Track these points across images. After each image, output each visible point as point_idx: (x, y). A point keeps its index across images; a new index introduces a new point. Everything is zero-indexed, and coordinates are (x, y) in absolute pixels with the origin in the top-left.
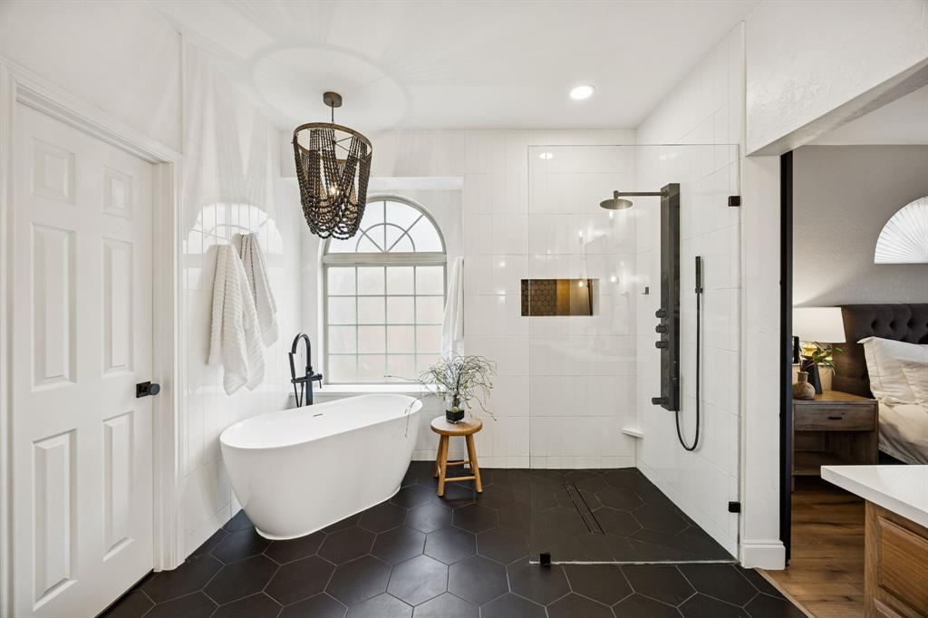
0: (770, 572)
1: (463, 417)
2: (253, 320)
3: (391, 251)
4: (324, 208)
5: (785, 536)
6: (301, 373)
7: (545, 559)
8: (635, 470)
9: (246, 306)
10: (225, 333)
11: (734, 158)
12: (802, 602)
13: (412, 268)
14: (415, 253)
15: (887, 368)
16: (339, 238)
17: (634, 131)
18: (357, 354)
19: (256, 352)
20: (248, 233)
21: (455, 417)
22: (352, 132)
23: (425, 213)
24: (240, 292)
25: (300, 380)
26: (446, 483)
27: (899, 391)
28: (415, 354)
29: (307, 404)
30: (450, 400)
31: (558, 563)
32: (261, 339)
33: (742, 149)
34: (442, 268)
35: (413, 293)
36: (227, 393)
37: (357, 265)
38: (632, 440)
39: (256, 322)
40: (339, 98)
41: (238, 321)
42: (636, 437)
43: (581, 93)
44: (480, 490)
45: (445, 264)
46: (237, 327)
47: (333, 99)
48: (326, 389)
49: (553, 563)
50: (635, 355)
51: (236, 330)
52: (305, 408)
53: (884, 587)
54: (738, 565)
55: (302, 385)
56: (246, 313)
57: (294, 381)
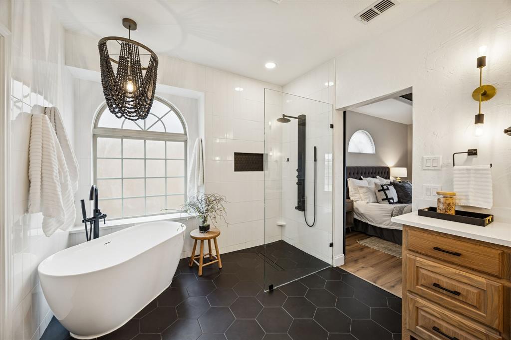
0: (341, 266)
1: (209, 229)
2: (67, 176)
3: (149, 130)
4: (129, 98)
5: (344, 252)
6: (90, 214)
7: (271, 287)
8: (282, 241)
9: (61, 165)
10: (44, 186)
11: (331, 109)
12: (353, 272)
13: (164, 142)
14: (166, 133)
15: (354, 189)
16: (129, 119)
17: (282, 88)
18: (123, 199)
19: (69, 201)
20: (51, 106)
21: (204, 229)
22: (151, 52)
23: (173, 109)
24: (55, 153)
25: (90, 220)
26: (203, 267)
27: (357, 196)
28: (166, 196)
29: (95, 238)
30: (201, 220)
31: (276, 288)
32: (72, 190)
33: (334, 107)
34: (183, 143)
35: (164, 158)
36: (46, 236)
37: (123, 137)
38: (280, 227)
39: (69, 178)
40: (135, 24)
41: (56, 177)
42: (282, 226)
43: (270, 65)
44: (221, 267)
45: (186, 141)
46: (56, 181)
47: (129, 24)
48: (109, 223)
49: (274, 288)
50: (282, 189)
51: (55, 183)
52: (93, 241)
53: (409, 250)
54: (333, 267)
55: (91, 224)
56: (61, 170)
57: (85, 221)
